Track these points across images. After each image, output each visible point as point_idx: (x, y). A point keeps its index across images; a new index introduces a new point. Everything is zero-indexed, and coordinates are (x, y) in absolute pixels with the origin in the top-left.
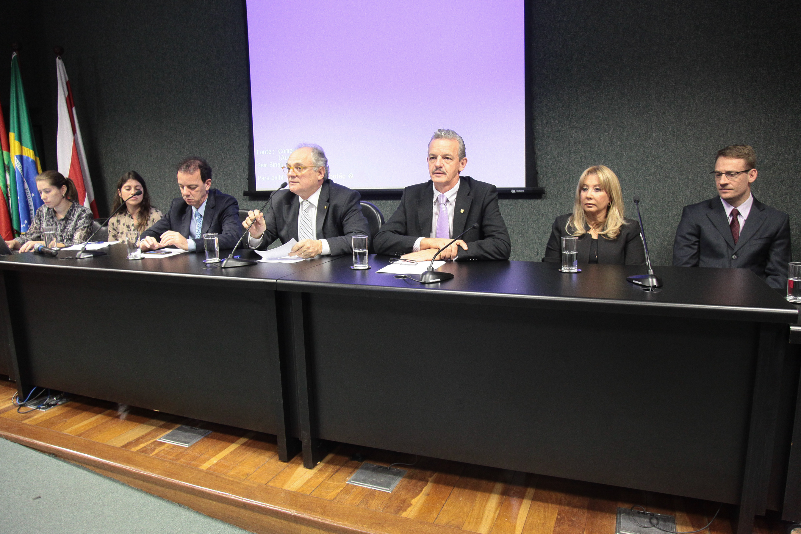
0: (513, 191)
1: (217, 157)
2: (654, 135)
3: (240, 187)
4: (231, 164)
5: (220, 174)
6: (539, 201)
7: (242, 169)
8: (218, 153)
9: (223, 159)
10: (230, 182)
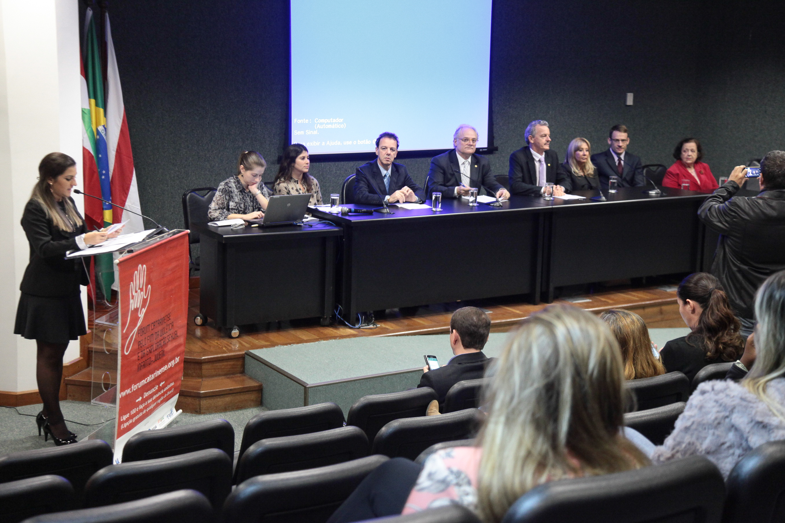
0: (481, 150)
1: (245, 124)
2: (550, 112)
3: (269, 152)
4: (260, 131)
5: (247, 140)
6: (491, 156)
7: (273, 135)
8: (246, 119)
9: (252, 125)
10: (258, 147)
